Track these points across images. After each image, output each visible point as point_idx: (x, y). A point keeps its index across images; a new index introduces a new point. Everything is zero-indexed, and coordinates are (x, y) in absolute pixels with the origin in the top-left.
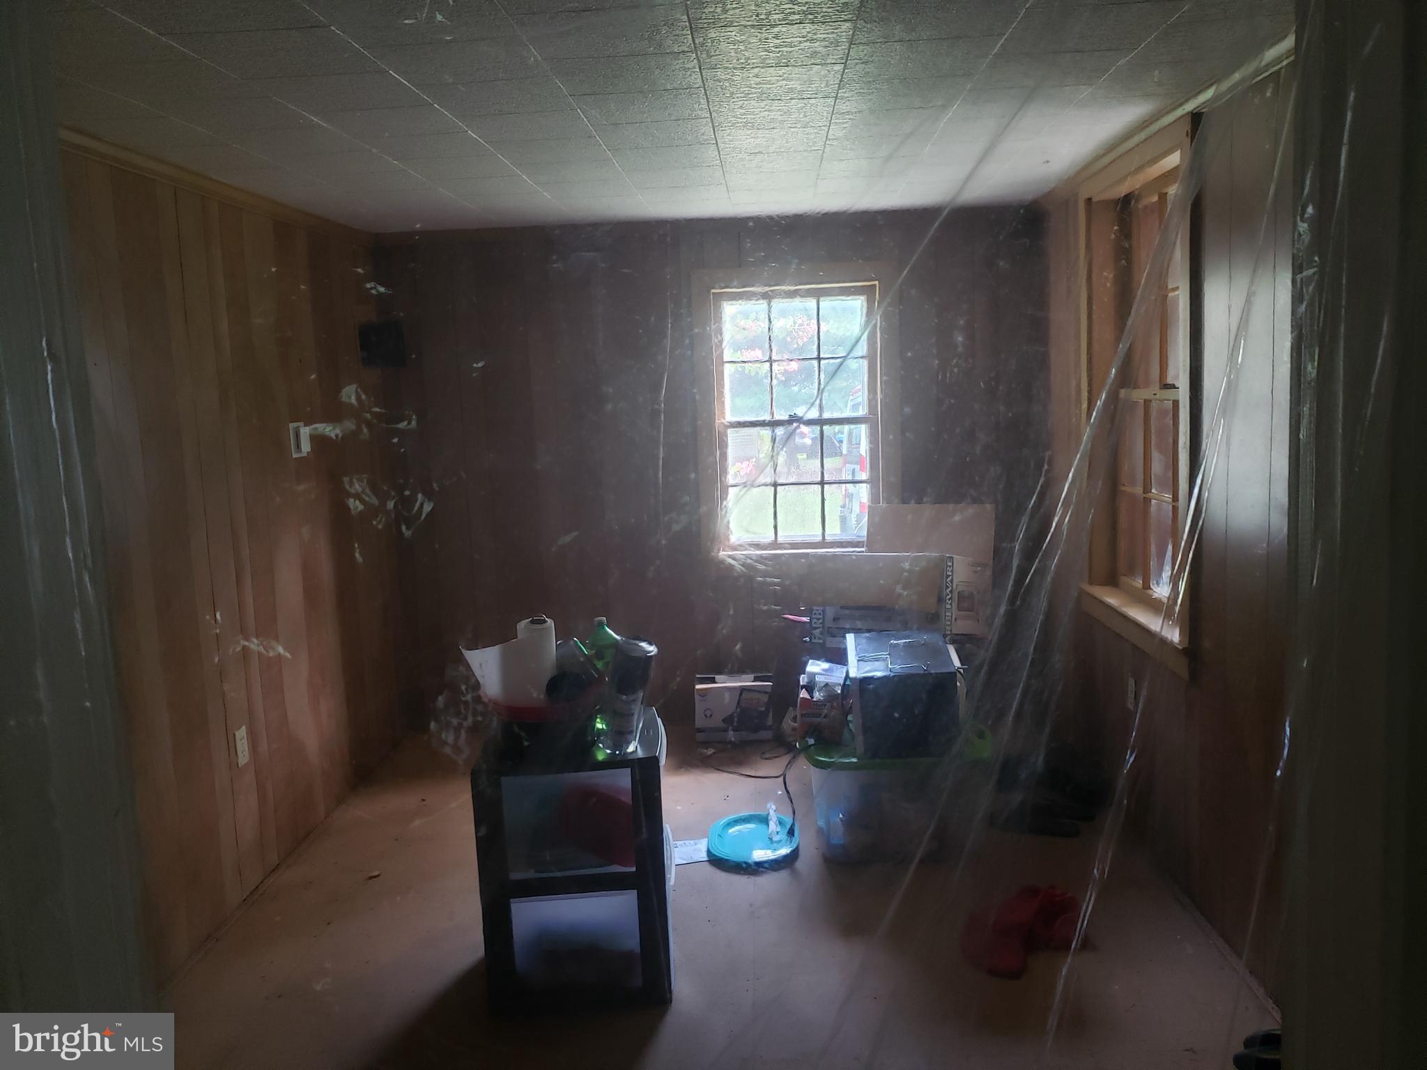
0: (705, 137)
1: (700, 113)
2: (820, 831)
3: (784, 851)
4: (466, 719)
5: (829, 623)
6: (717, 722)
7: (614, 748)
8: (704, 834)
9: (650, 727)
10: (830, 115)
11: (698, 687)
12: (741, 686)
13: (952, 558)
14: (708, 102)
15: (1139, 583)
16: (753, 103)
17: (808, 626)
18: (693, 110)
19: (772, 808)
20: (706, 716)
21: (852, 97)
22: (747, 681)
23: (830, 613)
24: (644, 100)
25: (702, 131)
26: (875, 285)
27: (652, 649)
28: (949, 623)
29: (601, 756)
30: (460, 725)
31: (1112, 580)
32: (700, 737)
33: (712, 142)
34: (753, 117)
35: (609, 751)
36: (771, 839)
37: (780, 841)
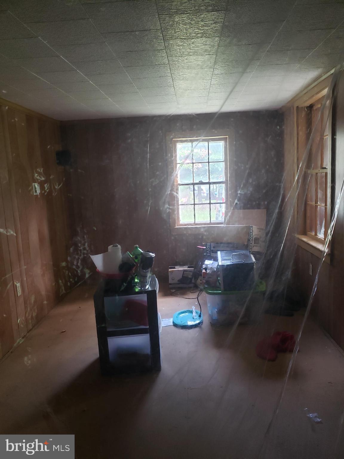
0: (170, 84)
1: (167, 74)
2: (210, 315)
3: (198, 322)
4: (80, 256)
5: (212, 249)
6: (176, 281)
7: (141, 287)
8: (172, 317)
9: (153, 281)
10: (211, 75)
11: (170, 270)
12: (184, 270)
13: (252, 226)
14: (170, 70)
15: (313, 234)
16: (186, 70)
17: (205, 250)
18: (165, 73)
19: (194, 308)
20: (172, 279)
21: (219, 68)
22: (186, 268)
23: (213, 245)
24: (149, 69)
25: (169, 81)
26: (227, 137)
27: (153, 255)
28: (251, 248)
29: (137, 290)
30: (79, 258)
31: (305, 233)
32: (170, 286)
33: (172, 86)
34: (186, 76)
35: (139, 288)
36: (193, 318)
37: (196, 319)
